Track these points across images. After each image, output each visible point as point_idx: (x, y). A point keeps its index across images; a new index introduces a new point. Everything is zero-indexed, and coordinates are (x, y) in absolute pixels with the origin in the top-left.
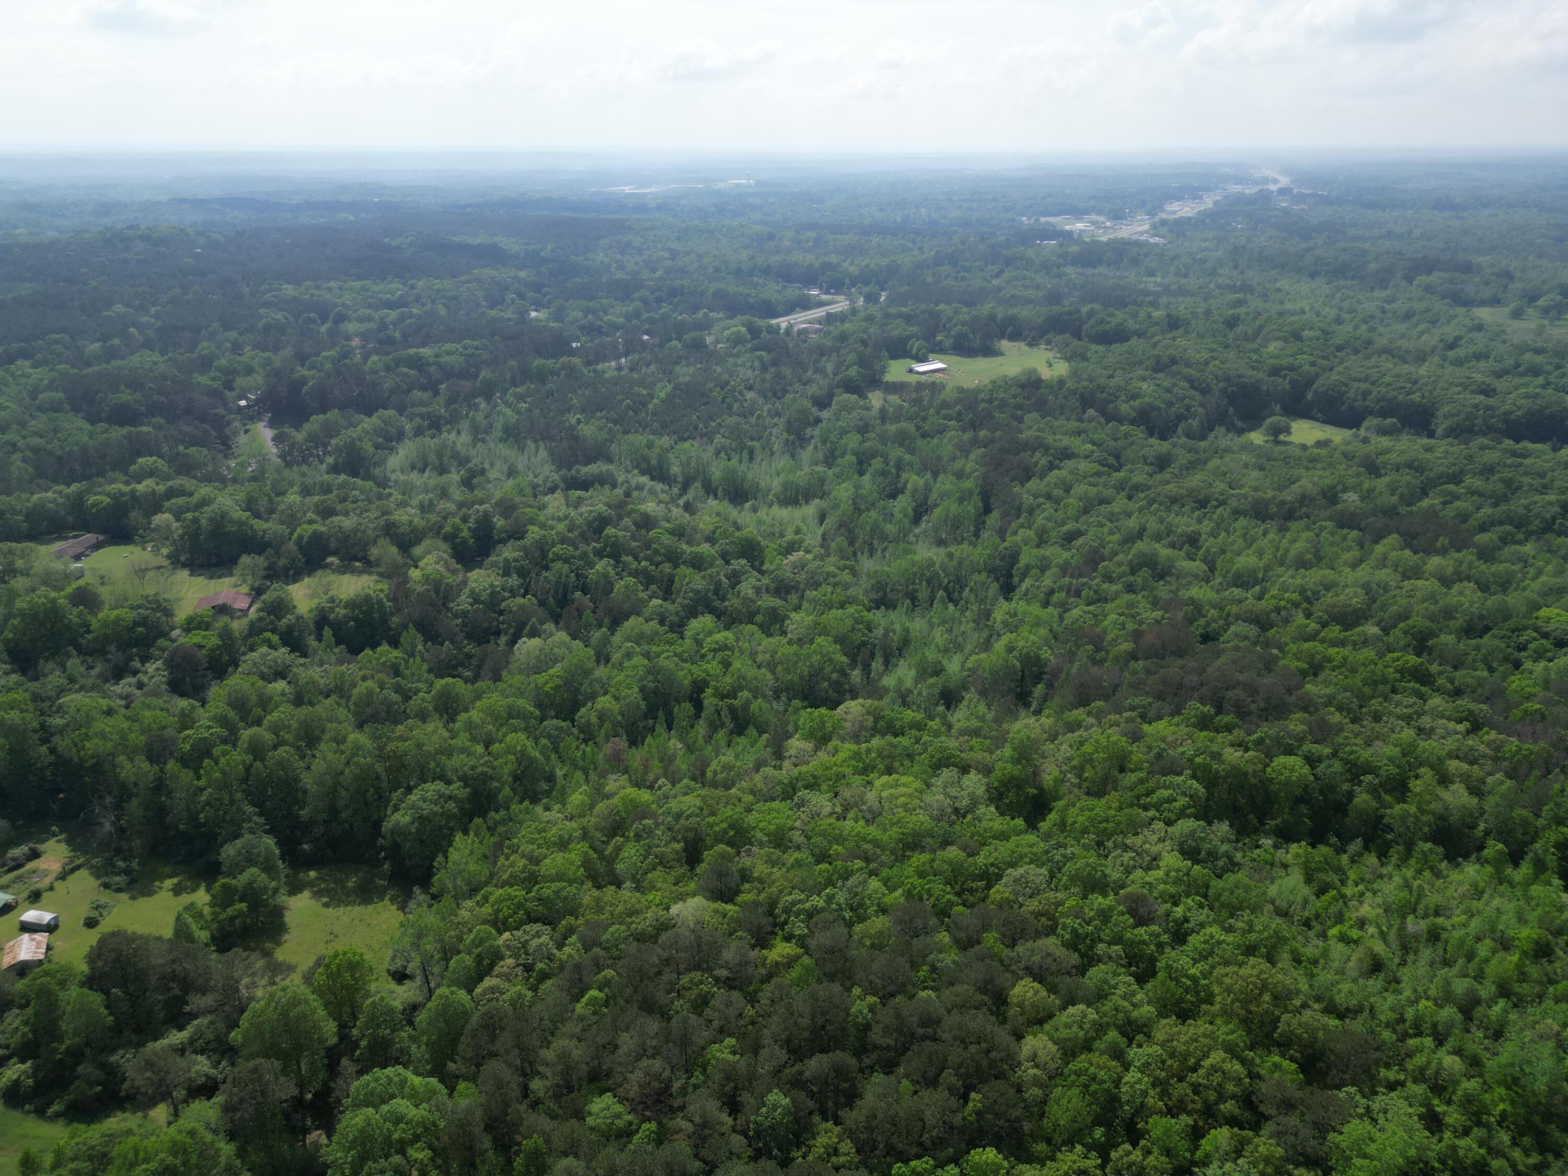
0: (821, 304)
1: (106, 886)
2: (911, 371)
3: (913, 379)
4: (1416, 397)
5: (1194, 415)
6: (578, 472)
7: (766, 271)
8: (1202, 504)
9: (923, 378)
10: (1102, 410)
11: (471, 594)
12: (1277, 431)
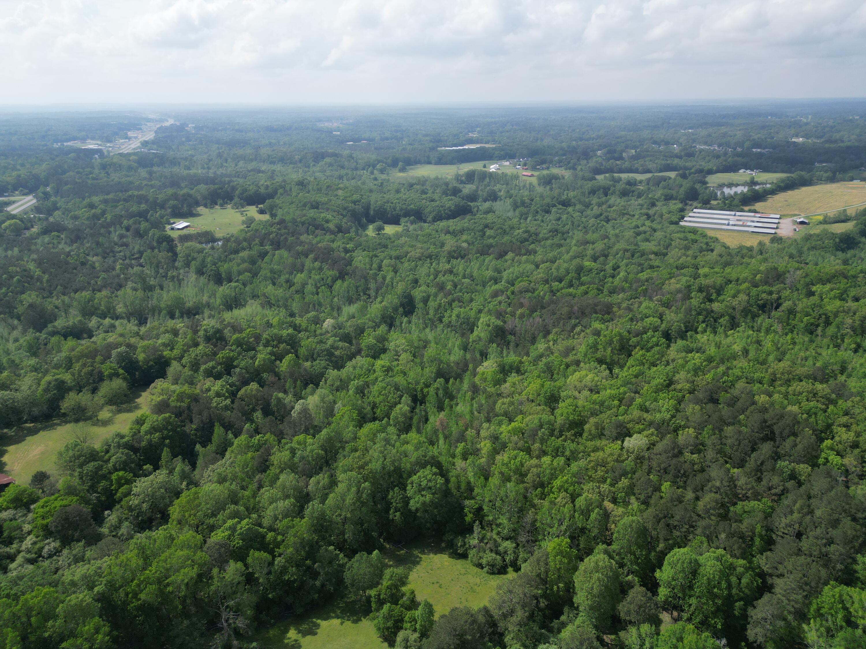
2: (173, 229)
3: (180, 233)
10: (323, 229)
11: (218, 395)
12: (380, 229)
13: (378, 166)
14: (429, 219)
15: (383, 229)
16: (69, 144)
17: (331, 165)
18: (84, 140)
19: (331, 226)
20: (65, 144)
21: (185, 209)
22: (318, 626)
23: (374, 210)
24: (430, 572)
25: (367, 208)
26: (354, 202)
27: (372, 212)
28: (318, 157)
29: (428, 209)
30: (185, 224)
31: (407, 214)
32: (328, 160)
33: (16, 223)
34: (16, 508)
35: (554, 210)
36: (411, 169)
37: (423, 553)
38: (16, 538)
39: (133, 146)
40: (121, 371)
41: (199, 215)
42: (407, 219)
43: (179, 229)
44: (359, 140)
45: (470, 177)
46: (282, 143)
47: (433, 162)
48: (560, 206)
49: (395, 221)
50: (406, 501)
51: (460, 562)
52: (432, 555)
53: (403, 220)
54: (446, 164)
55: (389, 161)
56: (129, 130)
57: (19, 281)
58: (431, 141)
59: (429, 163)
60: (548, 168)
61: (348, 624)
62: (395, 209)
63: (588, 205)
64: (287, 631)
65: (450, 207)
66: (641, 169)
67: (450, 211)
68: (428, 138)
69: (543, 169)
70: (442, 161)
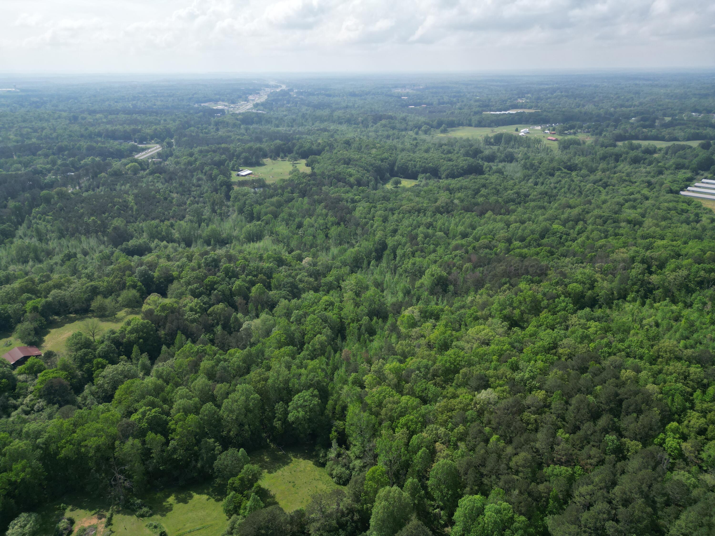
0: (143, 150)
1: (142, 516)
2: (238, 175)
3: (241, 179)
4: (430, 165)
5: (371, 181)
6: (127, 245)
7: (99, 134)
8: (419, 211)
9: (247, 178)
10: (345, 182)
11: (191, 310)
12: (397, 183)
13: (423, 128)
14: (443, 176)
15: (400, 183)
16: (206, 104)
17: (385, 126)
18: (216, 101)
19: (352, 180)
20: (202, 104)
21: (254, 160)
22: (191, 497)
23: (398, 167)
24: (293, 472)
25: (393, 165)
26: (382, 160)
27: (396, 169)
28: (377, 118)
29: (443, 168)
30: (249, 172)
31: (425, 171)
32: (383, 122)
33: (135, 166)
34: (28, 374)
35: (557, 173)
36: (452, 131)
37: (295, 457)
38: (21, 395)
39: (248, 107)
40: (139, 284)
41: (264, 165)
42: (423, 175)
43: (243, 176)
44: (420, 104)
45: (498, 139)
46: (356, 106)
47: (473, 124)
48: (566, 170)
49: (413, 176)
50: (286, 413)
51: (320, 469)
52: (301, 460)
53: (420, 176)
54: (485, 126)
55: (435, 123)
56: (251, 94)
57: (118, 209)
58: (479, 106)
59: (470, 125)
60: (575, 133)
61: (212, 500)
62: (415, 166)
63: (592, 171)
64: (168, 496)
65: (463, 167)
66: (667, 136)
67: (463, 170)
68: (478, 103)
69: (570, 134)
70: (480, 124)
